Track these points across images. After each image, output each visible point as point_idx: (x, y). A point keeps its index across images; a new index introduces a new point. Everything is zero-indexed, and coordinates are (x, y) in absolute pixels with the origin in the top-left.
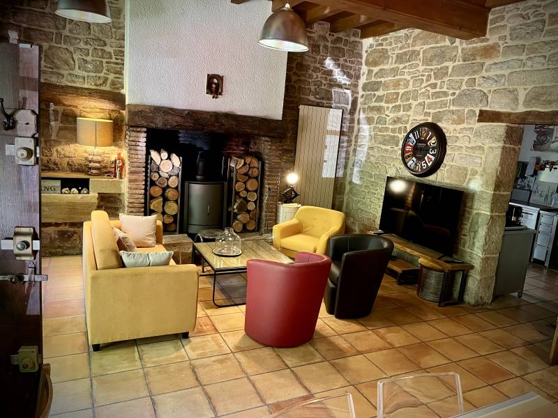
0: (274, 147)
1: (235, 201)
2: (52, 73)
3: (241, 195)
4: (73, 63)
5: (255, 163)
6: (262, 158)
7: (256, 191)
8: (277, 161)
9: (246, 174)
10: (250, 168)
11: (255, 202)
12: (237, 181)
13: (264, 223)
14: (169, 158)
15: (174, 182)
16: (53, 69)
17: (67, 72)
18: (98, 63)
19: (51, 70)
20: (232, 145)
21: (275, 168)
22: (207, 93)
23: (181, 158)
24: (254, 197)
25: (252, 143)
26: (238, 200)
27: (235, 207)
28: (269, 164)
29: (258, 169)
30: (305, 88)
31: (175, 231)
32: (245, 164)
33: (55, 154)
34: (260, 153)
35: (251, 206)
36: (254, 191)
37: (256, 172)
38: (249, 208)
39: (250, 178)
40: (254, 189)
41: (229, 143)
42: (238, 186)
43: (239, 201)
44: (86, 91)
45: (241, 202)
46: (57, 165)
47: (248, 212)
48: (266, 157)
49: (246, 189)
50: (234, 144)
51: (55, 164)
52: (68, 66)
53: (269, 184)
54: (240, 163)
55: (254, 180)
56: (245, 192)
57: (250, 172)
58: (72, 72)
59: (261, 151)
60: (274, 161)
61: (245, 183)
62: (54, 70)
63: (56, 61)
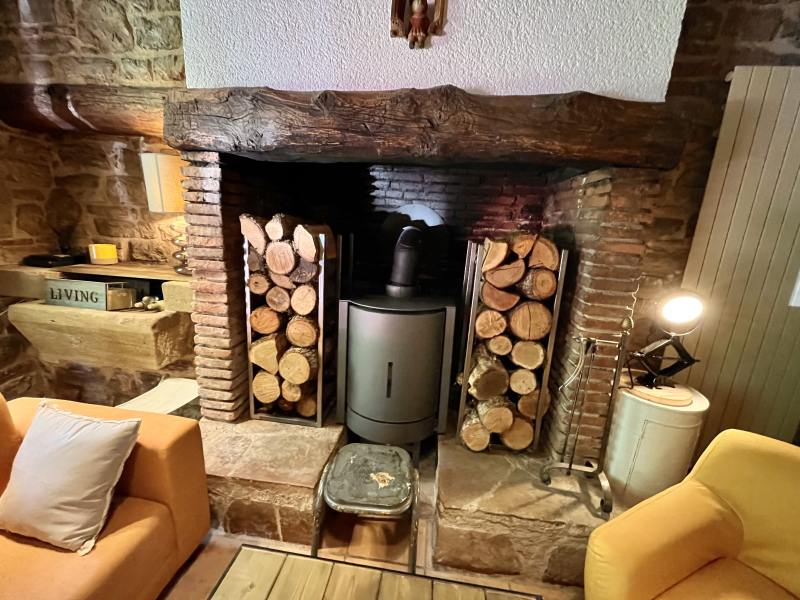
0: (622, 202)
1: (476, 363)
2: (95, 60)
3: (493, 347)
4: (126, 32)
5: (548, 256)
6: (573, 243)
7: (543, 342)
8: (627, 249)
9: (512, 289)
10: (528, 269)
11: (538, 373)
12: (483, 307)
13: (561, 437)
14: (288, 236)
15: (305, 300)
16: (95, 52)
17: (121, 56)
18: (171, 22)
19: (93, 55)
20: (496, 214)
21: (618, 274)
22: (395, 33)
23: (322, 237)
24: (535, 357)
25: (551, 205)
26: (481, 362)
27: (471, 380)
28: (595, 259)
29: (556, 273)
30: (756, 13)
31: (314, 418)
32: (511, 257)
33: (158, 234)
34: (569, 229)
35: (523, 383)
36: (536, 341)
37: (544, 285)
38: (514, 388)
39: (524, 299)
40: (538, 334)
41: (491, 210)
42: (486, 323)
43: (483, 365)
44: (157, 95)
45: (490, 370)
46: (161, 253)
47: (512, 397)
48: (587, 237)
49: (509, 333)
50: (501, 210)
51: (159, 252)
52: (120, 40)
53: (589, 324)
54: (494, 255)
55: (539, 309)
56: (506, 340)
57: (527, 284)
58: (128, 54)
59: (573, 223)
60: (616, 248)
61: (506, 314)
62: (99, 56)
63: (98, 33)
